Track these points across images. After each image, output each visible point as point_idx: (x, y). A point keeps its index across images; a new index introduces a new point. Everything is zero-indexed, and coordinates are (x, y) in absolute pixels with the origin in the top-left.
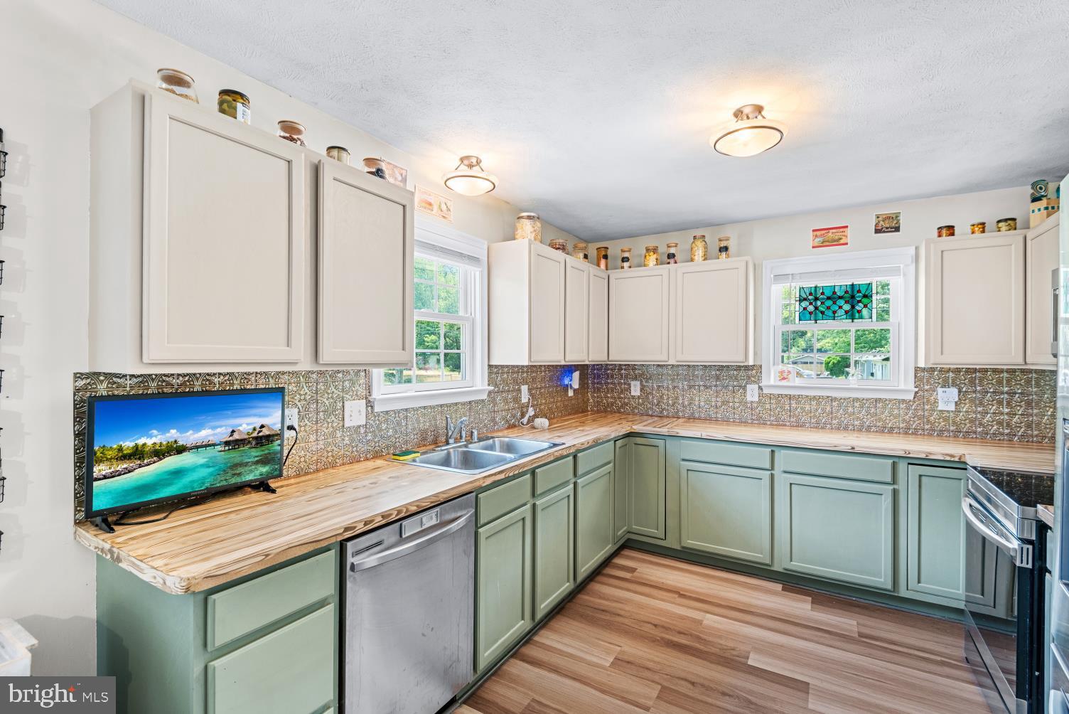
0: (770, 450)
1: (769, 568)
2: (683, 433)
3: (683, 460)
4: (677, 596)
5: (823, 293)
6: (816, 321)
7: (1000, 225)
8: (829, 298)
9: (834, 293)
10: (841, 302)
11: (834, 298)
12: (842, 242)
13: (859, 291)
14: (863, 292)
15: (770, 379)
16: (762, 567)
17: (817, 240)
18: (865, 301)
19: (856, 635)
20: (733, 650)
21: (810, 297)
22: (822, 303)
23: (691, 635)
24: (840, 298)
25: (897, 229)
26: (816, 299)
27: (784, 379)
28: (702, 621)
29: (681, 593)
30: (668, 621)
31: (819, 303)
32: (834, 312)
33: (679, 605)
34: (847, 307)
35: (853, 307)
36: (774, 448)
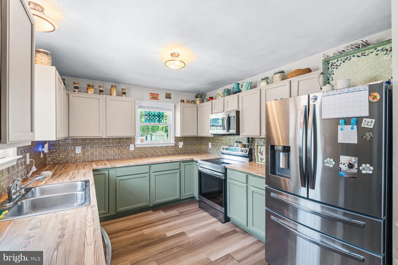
0: (149, 166)
1: (149, 206)
2: (118, 165)
3: (117, 177)
4: (127, 231)
5: (151, 114)
6: (150, 122)
7: (192, 102)
8: (153, 116)
9: (155, 114)
10: (156, 117)
11: (154, 115)
12: (158, 99)
13: (161, 114)
14: (162, 115)
15: (138, 142)
16: (142, 208)
17: (151, 97)
18: (162, 117)
19: (179, 214)
20: (160, 236)
21: (148, 115)
22: (152, 117)
23: (145, 239)
24: (156, 116)
25: (170, 98)
26: (150, 115)
27: (142, 142)
28: (144, 233)
29: (127, 229)
30: (133, 240)
31: (150, 117)
32: (155, 120)
33: (131, 233)
34: (158, 119)
35: (159, 119)
36: (150, 165)
